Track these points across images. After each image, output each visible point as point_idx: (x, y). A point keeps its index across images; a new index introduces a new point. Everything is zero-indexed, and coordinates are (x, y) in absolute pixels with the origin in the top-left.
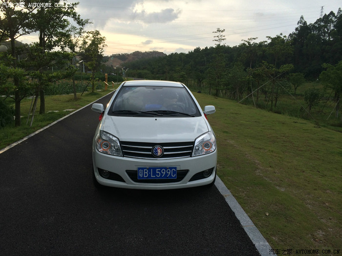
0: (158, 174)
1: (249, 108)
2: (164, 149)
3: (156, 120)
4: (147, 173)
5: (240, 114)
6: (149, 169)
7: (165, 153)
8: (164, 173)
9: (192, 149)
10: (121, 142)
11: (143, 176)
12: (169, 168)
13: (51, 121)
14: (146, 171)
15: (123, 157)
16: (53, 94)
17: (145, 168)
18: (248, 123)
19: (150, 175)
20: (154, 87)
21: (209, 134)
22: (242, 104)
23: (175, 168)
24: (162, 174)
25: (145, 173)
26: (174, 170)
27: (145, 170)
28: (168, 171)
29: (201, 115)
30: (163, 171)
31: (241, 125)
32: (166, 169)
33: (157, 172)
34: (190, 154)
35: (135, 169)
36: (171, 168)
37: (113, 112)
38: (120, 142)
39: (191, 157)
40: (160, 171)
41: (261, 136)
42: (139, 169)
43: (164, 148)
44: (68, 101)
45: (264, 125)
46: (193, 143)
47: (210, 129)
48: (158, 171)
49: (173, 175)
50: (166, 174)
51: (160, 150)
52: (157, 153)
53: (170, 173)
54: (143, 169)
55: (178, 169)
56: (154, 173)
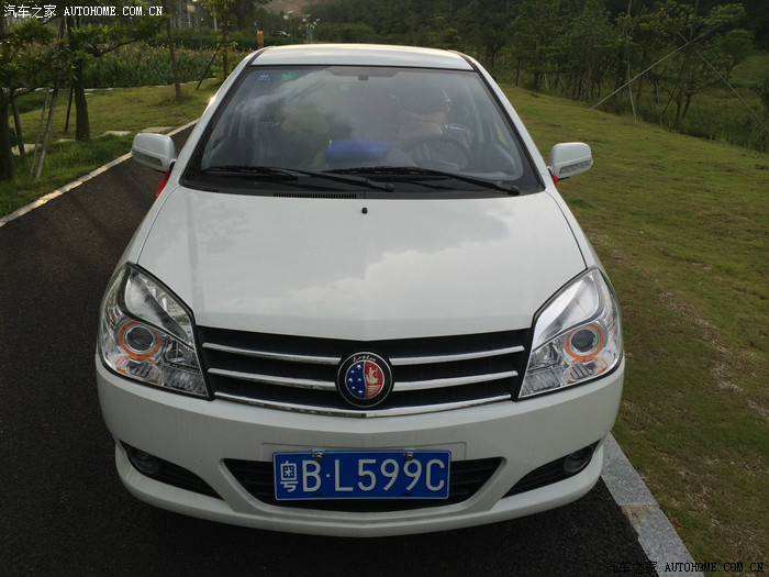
0: (367, 480)
1: (625, 124)
2: (393, 367)
3: (365, 211)
4: (315, 474)
5: (607, 142)
6: (327, 461)
7: (399, 386)
8: (394, 475)
9: (518, 362)
10: (204, 333)
11: (300, 486)
12: (417, 455)
13: (93, 167)
14: (311, 468)
15: (211, 398)
16: (136, 84)
17: (309, 457)
18: (632, 169)
19: (328, 484)
20: (365, 70)
21: (588, 281)
22: (606, 111)
23: (444, 456)
24: (382, 480)
25: (306, 474)
26: (435, 467)
27: (305, 463)
28: (413, 468)
29: (540, 186)
30: (390, 468)
31: (615, 176)
32: (401, 457)
33: (362, 473)
34: (511, 389)
35: (261, 455)
36: (423, 457)
37: (203, 172)
38: (198, 330)
39: (515, 399)
40: (375, 468)
41: (677, 212)
42: (281, 458)
43: (396, 361)
44: (160, 105)
45: (676, 175)
46: (525, 336)
47: (592, 260)
48: (366, 467)
49: (435, 483)
50: (403, 480)
51: (377, 375)
52: (362, 386)
53: (417, 475)
54: (297, 458)
55: (456, 456)
56: (350, 476)
